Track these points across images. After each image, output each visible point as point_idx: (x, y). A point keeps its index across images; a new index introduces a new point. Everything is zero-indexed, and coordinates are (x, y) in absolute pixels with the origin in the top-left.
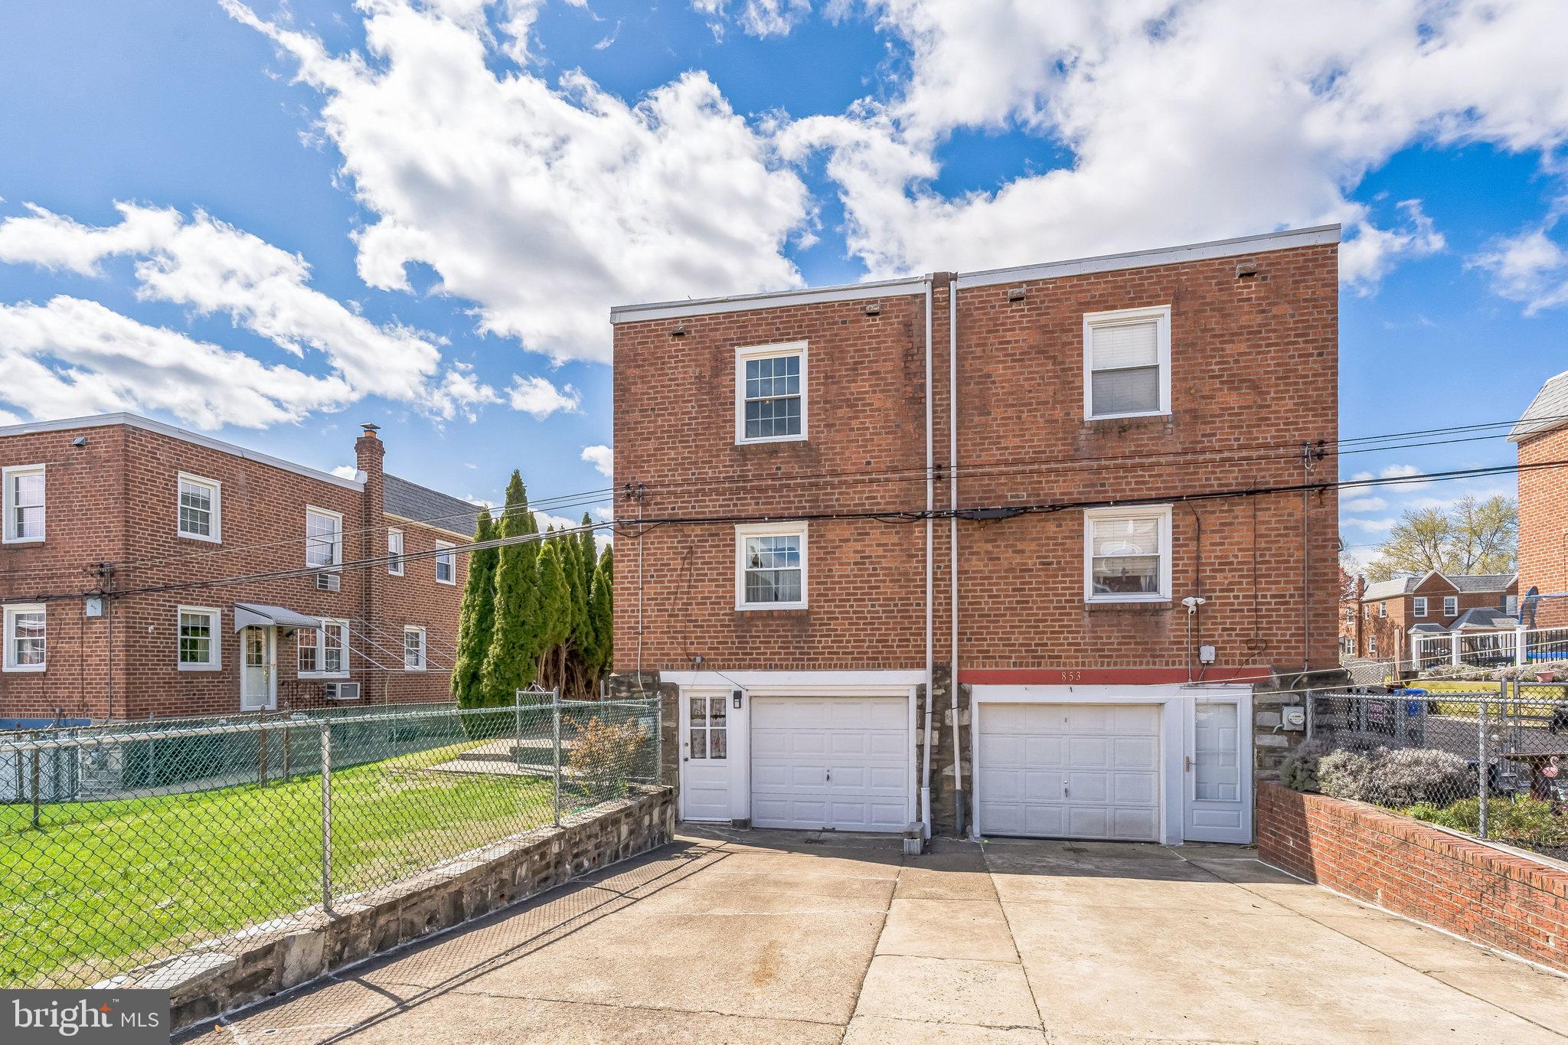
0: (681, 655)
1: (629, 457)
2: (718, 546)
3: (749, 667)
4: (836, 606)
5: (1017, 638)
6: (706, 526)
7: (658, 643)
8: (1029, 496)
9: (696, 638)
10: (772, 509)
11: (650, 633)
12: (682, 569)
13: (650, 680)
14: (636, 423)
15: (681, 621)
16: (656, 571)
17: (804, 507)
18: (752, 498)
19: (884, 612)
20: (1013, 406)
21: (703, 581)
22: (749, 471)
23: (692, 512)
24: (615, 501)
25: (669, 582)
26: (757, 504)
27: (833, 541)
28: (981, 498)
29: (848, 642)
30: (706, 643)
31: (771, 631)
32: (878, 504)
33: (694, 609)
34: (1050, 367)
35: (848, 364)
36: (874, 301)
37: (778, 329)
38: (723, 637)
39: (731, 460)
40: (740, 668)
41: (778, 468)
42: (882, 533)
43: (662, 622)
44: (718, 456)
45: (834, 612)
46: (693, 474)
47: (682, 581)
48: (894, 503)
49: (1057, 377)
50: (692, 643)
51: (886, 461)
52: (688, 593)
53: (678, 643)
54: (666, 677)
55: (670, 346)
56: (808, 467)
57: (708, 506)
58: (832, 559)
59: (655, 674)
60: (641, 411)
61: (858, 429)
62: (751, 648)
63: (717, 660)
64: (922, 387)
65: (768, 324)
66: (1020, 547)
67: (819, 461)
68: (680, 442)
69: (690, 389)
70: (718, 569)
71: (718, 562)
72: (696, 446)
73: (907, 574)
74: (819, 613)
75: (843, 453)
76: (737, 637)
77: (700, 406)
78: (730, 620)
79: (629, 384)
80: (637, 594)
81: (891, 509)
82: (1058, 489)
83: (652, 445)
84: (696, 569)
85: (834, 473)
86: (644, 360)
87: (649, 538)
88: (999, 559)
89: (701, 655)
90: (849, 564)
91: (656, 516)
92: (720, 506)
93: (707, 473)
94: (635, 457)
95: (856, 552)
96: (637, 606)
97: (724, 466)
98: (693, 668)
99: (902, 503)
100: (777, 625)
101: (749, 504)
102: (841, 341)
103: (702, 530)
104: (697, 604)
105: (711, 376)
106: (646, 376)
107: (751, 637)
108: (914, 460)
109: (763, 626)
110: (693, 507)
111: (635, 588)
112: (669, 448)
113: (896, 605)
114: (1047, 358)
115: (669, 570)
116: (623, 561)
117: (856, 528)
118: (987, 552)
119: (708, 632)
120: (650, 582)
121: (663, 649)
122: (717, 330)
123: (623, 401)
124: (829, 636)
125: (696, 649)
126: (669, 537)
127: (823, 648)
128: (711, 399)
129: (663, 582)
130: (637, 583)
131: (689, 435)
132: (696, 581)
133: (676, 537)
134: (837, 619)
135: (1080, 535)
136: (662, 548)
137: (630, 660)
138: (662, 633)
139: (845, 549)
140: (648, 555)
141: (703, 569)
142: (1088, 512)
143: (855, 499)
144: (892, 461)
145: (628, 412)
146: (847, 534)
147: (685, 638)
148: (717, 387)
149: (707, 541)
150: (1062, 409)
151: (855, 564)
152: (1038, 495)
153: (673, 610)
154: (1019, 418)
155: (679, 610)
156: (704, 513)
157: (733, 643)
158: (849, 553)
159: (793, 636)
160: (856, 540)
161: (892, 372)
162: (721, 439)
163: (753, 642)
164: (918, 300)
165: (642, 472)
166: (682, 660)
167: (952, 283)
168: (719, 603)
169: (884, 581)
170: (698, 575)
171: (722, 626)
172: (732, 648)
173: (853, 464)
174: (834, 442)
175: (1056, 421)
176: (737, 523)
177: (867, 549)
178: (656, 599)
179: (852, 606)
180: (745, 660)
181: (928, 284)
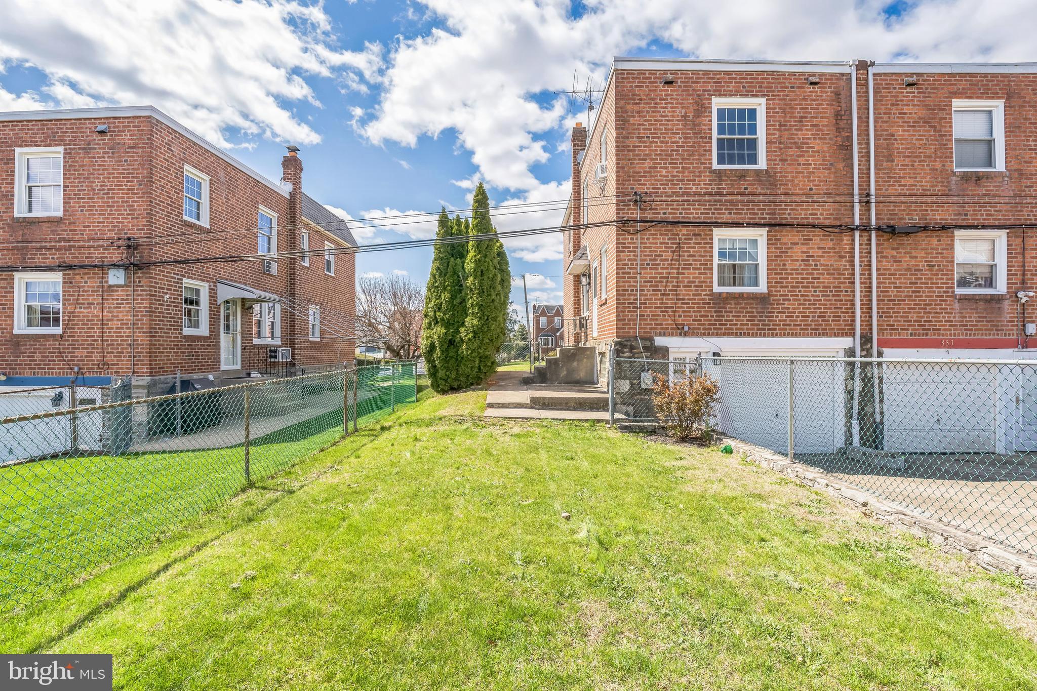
0: (671, 324)
1: (628, 172)
2: (700, 243)
3: (724, 334)
4: (789, 291)
5: (913, 317)
6: (691, 228)
7: (653, 316)
8: (920, 219)
9: (683, 312)
10: (741, 218)
11: (645, 307)
12: (672, 260)
13: (648, 344)
14: (634, 146)
15: (672, 299)
16: (651, 260)
17: (765, 218)
18: (726, 209)
19: (823, 296)
20: (909, 157)
21: (689, 269)
22: (724, 189)
23: (679, 217)
24: (617, 205)
25: (662, 269)
26: (730, 213)
27: (785, 244)
28: (888, 219)
29: (798, 317)
30: (691, 316)
31: (741, 308)
32: (819, 219)
33: (682, 291)
34: (932, 133)
35: (796, 117)
36: (814, 75)
37: (744, 87)
38: (705, 312)
39: (710, 180)
40: (717, 335)
41: (746, 189)
42: (821, 240)
43: (656, 299)
44: (700, 176)
45: (787, 295)
46: (681, 188)
47: (672, 269)
48: (830, 219)
49: (937, 140)
50: (680, 316)
51: (824, 188)
52: (678, 278)
53: (669, 316)
54: (659, 341)
55: (661, 91)
56: (767, 189)
57: (692, 213)
58: (786, 256)
59: (651, 340)
60: (638, 138)
61: (804, 164)
62: (726, 320)
63: (699, 329)
64: (850, 139)
65: (736, 83)
66: (914, 254)
67: (776, 185)
68: (670, 163)
69: (678, 125)
70: (700, 260)
71: (700, 256)
72: (683, 168)
73: (839, 269)
74: (776, 296)
75: (793, 181)
76: (715, 312)
77: (685, 138)
78: (710, 299)
79: (629, 116)
80: (636, 278)
81: (827, 222)
82: (938, 216)
83: (647, 164)
84: (683, 260)
85: (786, 194)
86: (640, 99)
87: (645, 235)
88: (900, 261)
89: (687, 325)
90: (798, 261)
91: (650, 218)
92: (702, 213)
93: (691, 188)
94: (634, 172)
95: (802, 252)
96: (636, 286)
97: (705, 184)
98: (681, 335)
99: (835, 219)
100: (746, 304)
101: (724, 214)
102: (791, 100)
103: (687, 231)
104: (685, 286)
105: (694, 117)
106: (643, 112)
107: (726, 312)
108: (843, 189)
109: (736, 304)
110: (681, 213)
111: (634, 273)
112: (661, 168)
113: (831, 291)
114: (930, 127)
115: (662, 260)
116: (624, 252)
117: (803, 235)
118: (893, 257)
119: (693, 308)
120: (646, 269)
121: (657, 320)
122: (697, 83)
123: (624, 129)
124: (784, 312)
125: (683, 320)
126: (661, 235)
127: (780, 321)
128: (694, 134)
129: (657, 269)
130: (636, 269)
131: (677, 159)
132: (683, 269)
133: (667, 235)
134: (789, 300)
135: (952, 247)
136: (656, 243)
137: (629, 329)
138: (656, 308)
139: (795, 250)
140: (645, 247)
141: (688, 260)
142: (957, 232)
143: (802, 214)
144: (827, 189)
145: (628, 137)
146: (796, 239)
147: (675, 312)
148: (699, 125)
149: (691, 239)
150: (941, 162)
151: (803, 261)
152: (926, 219)
153: (665, 290)
154: (913, 165)
155: (670, 290)
156: (689, 218)
157: (712, 316)
158: (798, 252)
159: (757, 312)
160: (802, 244)
161: (827, 126)
162: (702, 163)
163: (728, 316)
164: (844, 78)
165: (639, 184)
166: (672, 329)
167: (870, 68)
168: (701, 286)
169: (823, 274)
170: (685, 264)
171: (704, 303)
172: (711, 320)
173: (800, 189)
174: (786, 172)
175: (937, 170)
176: (715, 227)
177: (811, 251)
178: (651, 282)
179: (800, 291)
180: (721, 329)
181: (853, 68)
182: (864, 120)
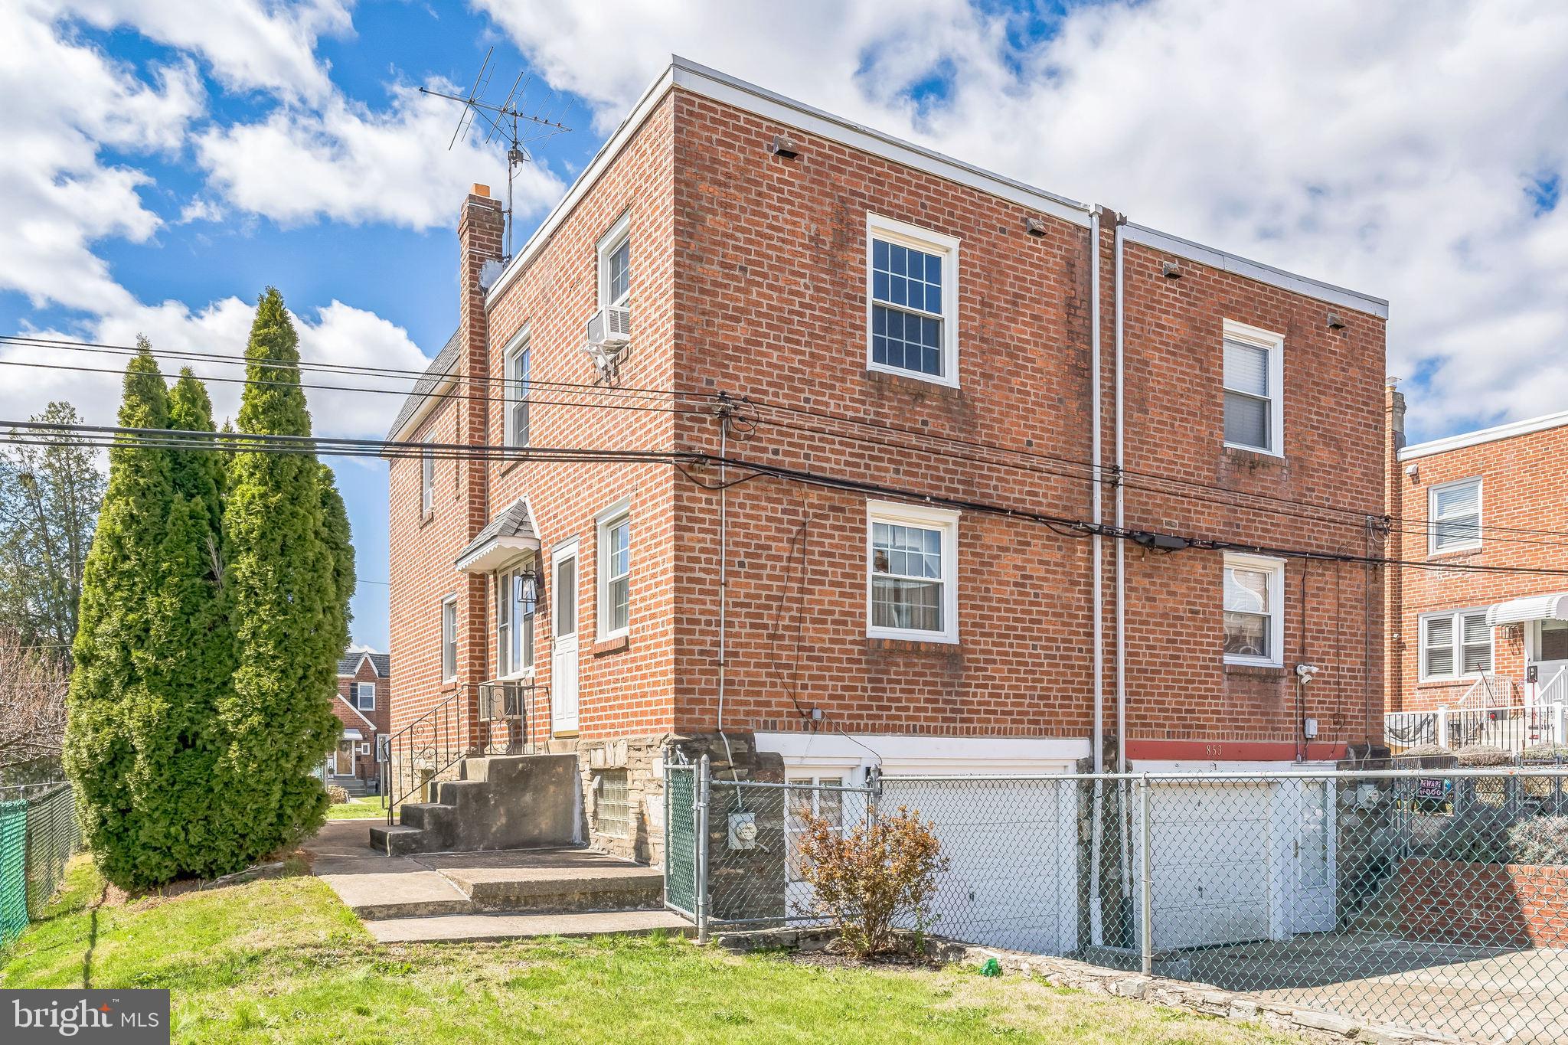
0: (787, 705)
1: (702, 342)
2: (842, 529)
3: (887, 729)
4: (994, 644)
5: (1171, 703)
6: (826, 493)
7: (751, 684)
8: (1181, 525)
9: (811, 677)
10: (916, 484)
11: (736, 664)
12: (790, 559)
13: (744, 747)
14: (715, 284)
15: (790, 648)
16: (747, 555)
17: (956, 491)
18: (890, 461)
19: (1047, 656)
20: (1168, 409)
21: (822, 583)
22: (886, 416)
23: (802, 462)
24: (677, 415)
25: (770, 577)
26: (897, 471)
27: (990, 547)
28: (1140, 519)
29: (1007, 696)
30: (824, 688)
31: (915, 674)
32: (1040, 504)
33: (809, 631)
34: (1197, 372)
35: (1007, 293)
36: (1035, 214)
37: (923, 206)
38: (851, 679)
39: (861, 392)
40: (874, 730)
41: (925, 423)
42: (1044, 546)
43: (758, 646)
44: (843, 380)
45: (990, 652)
46: (807, 400)
47: (790, 579)
48: (1056, 506)
49: (1203, 386)
50: (804, 687)
51: (1048, 444)
52: (801, 601)
53: (784, 685)
54: (766, 742)
55: (770, 168)
56: (961, 430)
57: (827, 460)
58: (991, 573)
59: (749, 739)
60: (723, 265)
61: (1020, 392)
62: (890, 699)
63: (841, 716)
64: (1087, 355)
65: (910, 193)
66: (1173, 588)
67: (975, 426)
68: (788, 340)
69: (802, 255)
70: (843, 566)
71: (843, 556)
72: (812, 354)
73: (1069, 607)
74: (973, 652)
75: (1001, 422)
76: (870, 680)
77: (817, 289)
78: (861, 652)
79: (702, 208)
80: (715, 593)
81: (1053, 512)
82: (1207, 522)
83: (742, 332)
84: (811, 562)
85: (990, 445)
86: (728, 176)
87: (737, 495)
88: (1154, 600)
89: (819, 706)
90: (1007, 583)
91: (748, 457)
92: (847, 463)
93: (827, 404)
94: (713, 344)
95: (1016, 567)
96: (716, 613)
97: (852, 400)
98: (806, 729)
99: (1065, 508)
100: (924, 666)
101: (886, 470)
102: (1001, 256)
103: (820, 497)
104: (814, 621)
105: (833, 245)
106: (732, 207)
107: (890, 681)
108: (1077, 452)
109: (906, 665)
110: (807, 457)
111: (713, 582)
112: (769, 346)
113: (1058, 649)
114: (1196, 359)
115: (769, 558)
116: (691, 530)
117: (1017, 534)
118: (1144, 589)
119: (829, 669)
120: (737, 574)
121: (759, 693)
122: (841, 171)
123: (691, 236)
124: (985, 686)
125: (811, 696)
126: (769, 500)
127: (980, 703)
128: (833, 283)
129: (759, 577)
130: (716, 572)
131: (801, 334)
132: (812, 582)
133: (779, 501)
134: (994, 662)
135: (1218, 581)
136: (758, 518)
137: (703, 711)
138: (757, 665)
139: (1004, 562)
140: (735, 525)
141: (822, 563)
142: (1229, 556)
143: (1013, 491)
144: (1054, 448)
145: (700, 259)
146: (1006, 540)
147: (794, 676)
148: (842, 266)
149: (827, 517)
150: (1208, 426)
151: (1016, 584)
152: (1188, 527)
153: (776, 627)
154: (1172, 425)
155: (786, 628)
156: (823, 469)
157: (864, 689)
158: (1007, 567)
159: (944, 684)
160: (1016, 551)
161: (1054, 322)
162: (849, 353)
163: (893, 690)
164: (1081, 235)
165: (725, 375)
166: (790, 715)
167: (1119, 228)
168: (845, 623)
169: (1046, 614)
170: (815, 572)
171: (850, 661)
172: (862, 698)
173: (1013, 440)
174: (992, 402)
175: (1203, 440)
176: (873, 496)
177: (1028, 566)
178: (748, 605)
179: (1011, 645)
180: (880, 717)
181: (1095, 219)
182: (1109, 326)
